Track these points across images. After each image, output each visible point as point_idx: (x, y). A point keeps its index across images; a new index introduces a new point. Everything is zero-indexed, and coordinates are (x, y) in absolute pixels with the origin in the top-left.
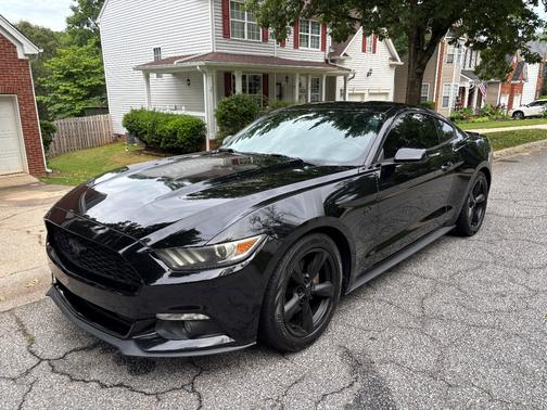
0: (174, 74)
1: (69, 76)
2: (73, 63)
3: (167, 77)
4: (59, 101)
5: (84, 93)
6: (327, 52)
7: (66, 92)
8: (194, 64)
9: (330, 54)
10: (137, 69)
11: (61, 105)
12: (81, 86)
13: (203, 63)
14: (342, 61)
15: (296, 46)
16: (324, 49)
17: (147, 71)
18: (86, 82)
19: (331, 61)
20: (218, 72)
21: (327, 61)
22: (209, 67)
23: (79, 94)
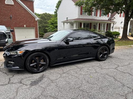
0: (70, 23)
1: (52, 24)
2: (53, 21)
3: (69, 24)
4: (50, 29)
5: (55, 27)
6: (109, 17)
7: (51, 27)
8: (72, 21)
9: (110, 18)
10: (62, 22)
11: (50, 30)
12: (54, 26)
13: (74, 21)
14: (113, 19)
15: (100, 16)
16: (108, 16)
17: (64, 23)
18: (55, 25)
19: (110, 20)
20: (79, 23)
21: (109, 19)
22: (75, 22)
23: (54, 27)
